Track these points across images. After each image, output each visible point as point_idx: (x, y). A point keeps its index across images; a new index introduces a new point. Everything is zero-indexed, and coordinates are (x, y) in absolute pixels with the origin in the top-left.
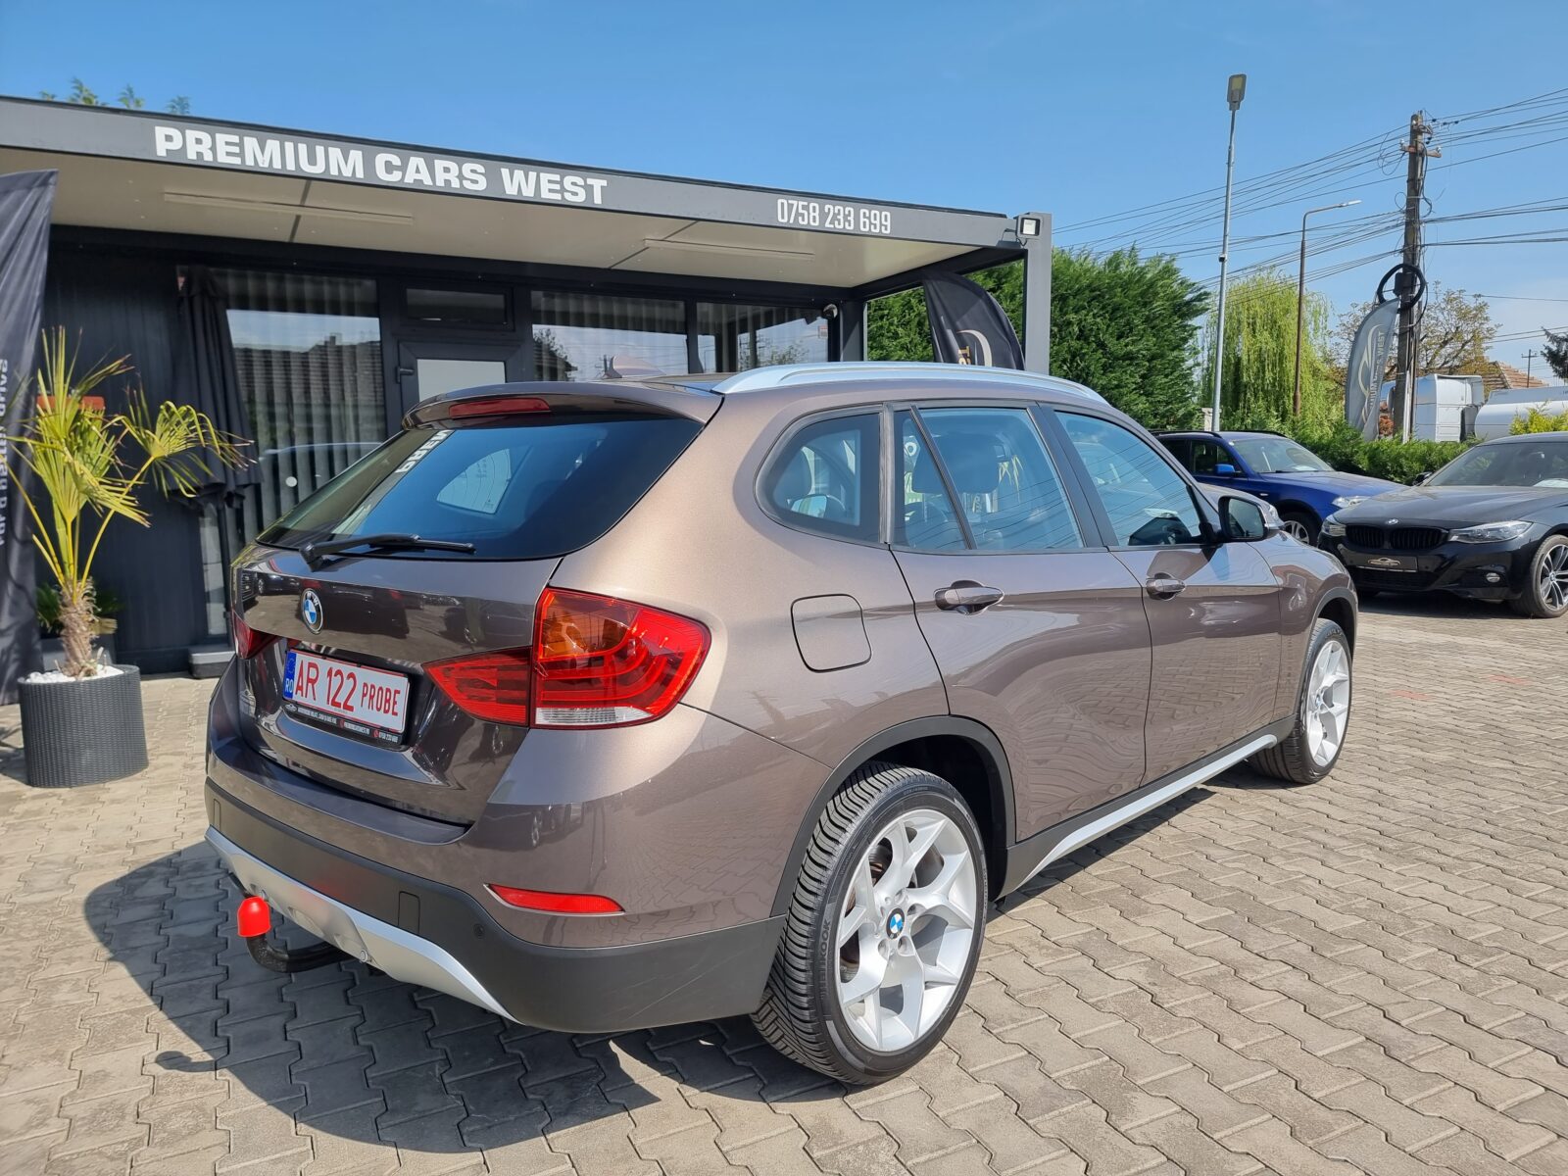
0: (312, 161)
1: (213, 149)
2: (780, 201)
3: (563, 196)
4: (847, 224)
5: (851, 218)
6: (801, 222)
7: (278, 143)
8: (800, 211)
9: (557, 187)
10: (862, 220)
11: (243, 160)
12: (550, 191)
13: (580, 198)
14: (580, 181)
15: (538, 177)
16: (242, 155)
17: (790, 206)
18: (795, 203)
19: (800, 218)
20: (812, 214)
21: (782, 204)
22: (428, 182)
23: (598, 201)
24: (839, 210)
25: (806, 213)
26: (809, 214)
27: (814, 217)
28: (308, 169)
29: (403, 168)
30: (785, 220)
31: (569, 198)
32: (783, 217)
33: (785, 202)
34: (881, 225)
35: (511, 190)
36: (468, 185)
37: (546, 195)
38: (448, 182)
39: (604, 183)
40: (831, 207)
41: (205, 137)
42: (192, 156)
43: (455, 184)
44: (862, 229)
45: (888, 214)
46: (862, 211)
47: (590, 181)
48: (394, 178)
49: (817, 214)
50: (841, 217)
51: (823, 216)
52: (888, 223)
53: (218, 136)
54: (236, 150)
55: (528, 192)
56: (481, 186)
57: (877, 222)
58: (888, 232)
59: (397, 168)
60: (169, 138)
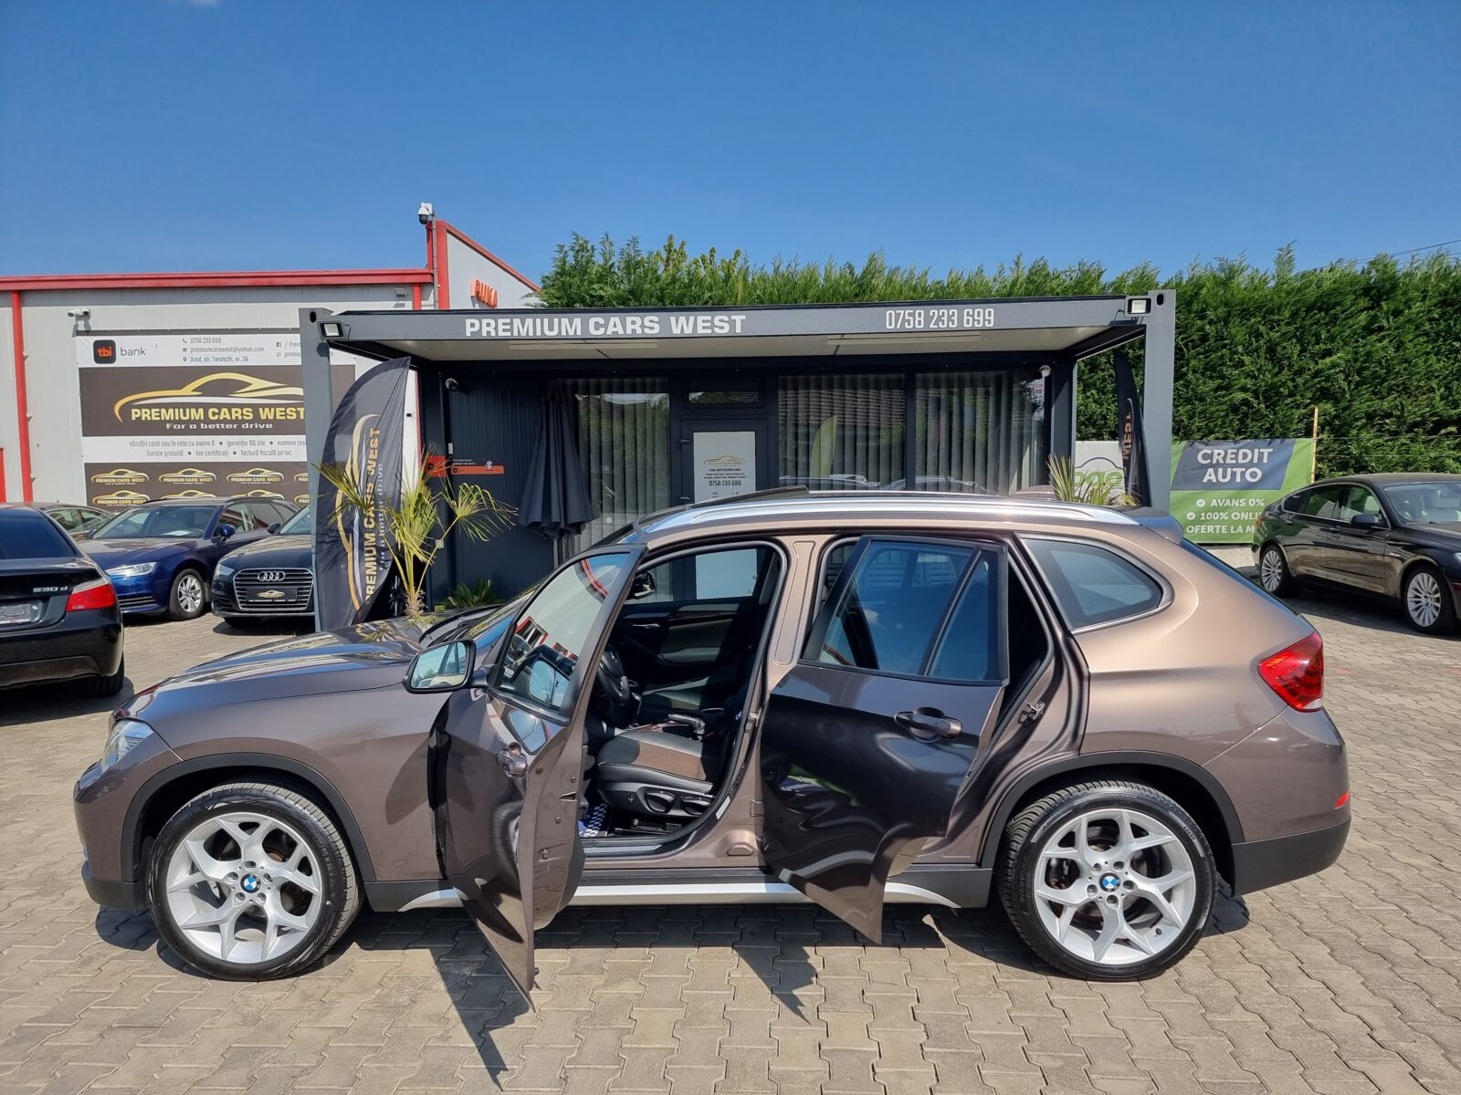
0: (551, 329)
1: (496, 329)
2: (888, 313)
3: (713, 331)
4: (950, 323)
5: (955, 318)
6: (907, 326)
7: (531, 320)
8: (907, 318)
9: (709, 324)
10: (966, 318)
11: (512, 334)
12: (704, 328)
13: (726, 330)
14: (726, 318)
15: (696, 319)
16: (511, 330)
17: (898, 316)
18: (902, 312)
19: (906, 324)
20: (917, 319)
21: (890, 314)
22: (621, 332)
23: (738, 330)
24: (943, 313)
25: (912, 319)
26: (914, 319)
27: (920, 322)
28: (549, 333)
29: (606, 325)
30: (893, 327)
31: (718, 331)
32: (890, 325)
33: (893, 312)
34: (985, 320)
35: (676, 331)
36: (647, 331)
37: (701, 331)
38: (634, 330)
39: (744, 317)
40: (936, 311)
41: (492, 322)
42: (484, 334)
43: (639, 331)
44: (966, 325)
45: (992, 310)
46: (966, 311)
47: (733, 317)
48: (601, 332)
49: (922, 319)
50: (945, 318)
51: (928, 319)
52: (992, 318)
53: (499, 320)
54: (508, 327)
55: (688, 331)
56: (656, 330)
57: (981, 318)
58: (992, 325)
59: (602, 326)
60: (472, 325)
